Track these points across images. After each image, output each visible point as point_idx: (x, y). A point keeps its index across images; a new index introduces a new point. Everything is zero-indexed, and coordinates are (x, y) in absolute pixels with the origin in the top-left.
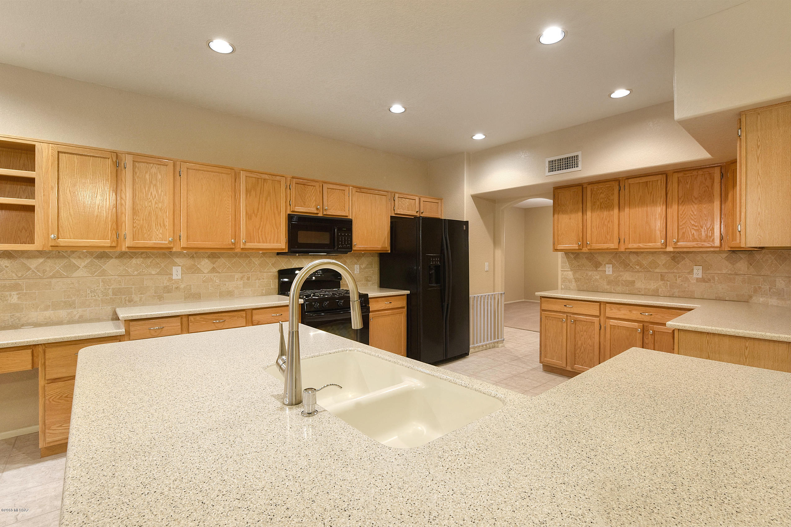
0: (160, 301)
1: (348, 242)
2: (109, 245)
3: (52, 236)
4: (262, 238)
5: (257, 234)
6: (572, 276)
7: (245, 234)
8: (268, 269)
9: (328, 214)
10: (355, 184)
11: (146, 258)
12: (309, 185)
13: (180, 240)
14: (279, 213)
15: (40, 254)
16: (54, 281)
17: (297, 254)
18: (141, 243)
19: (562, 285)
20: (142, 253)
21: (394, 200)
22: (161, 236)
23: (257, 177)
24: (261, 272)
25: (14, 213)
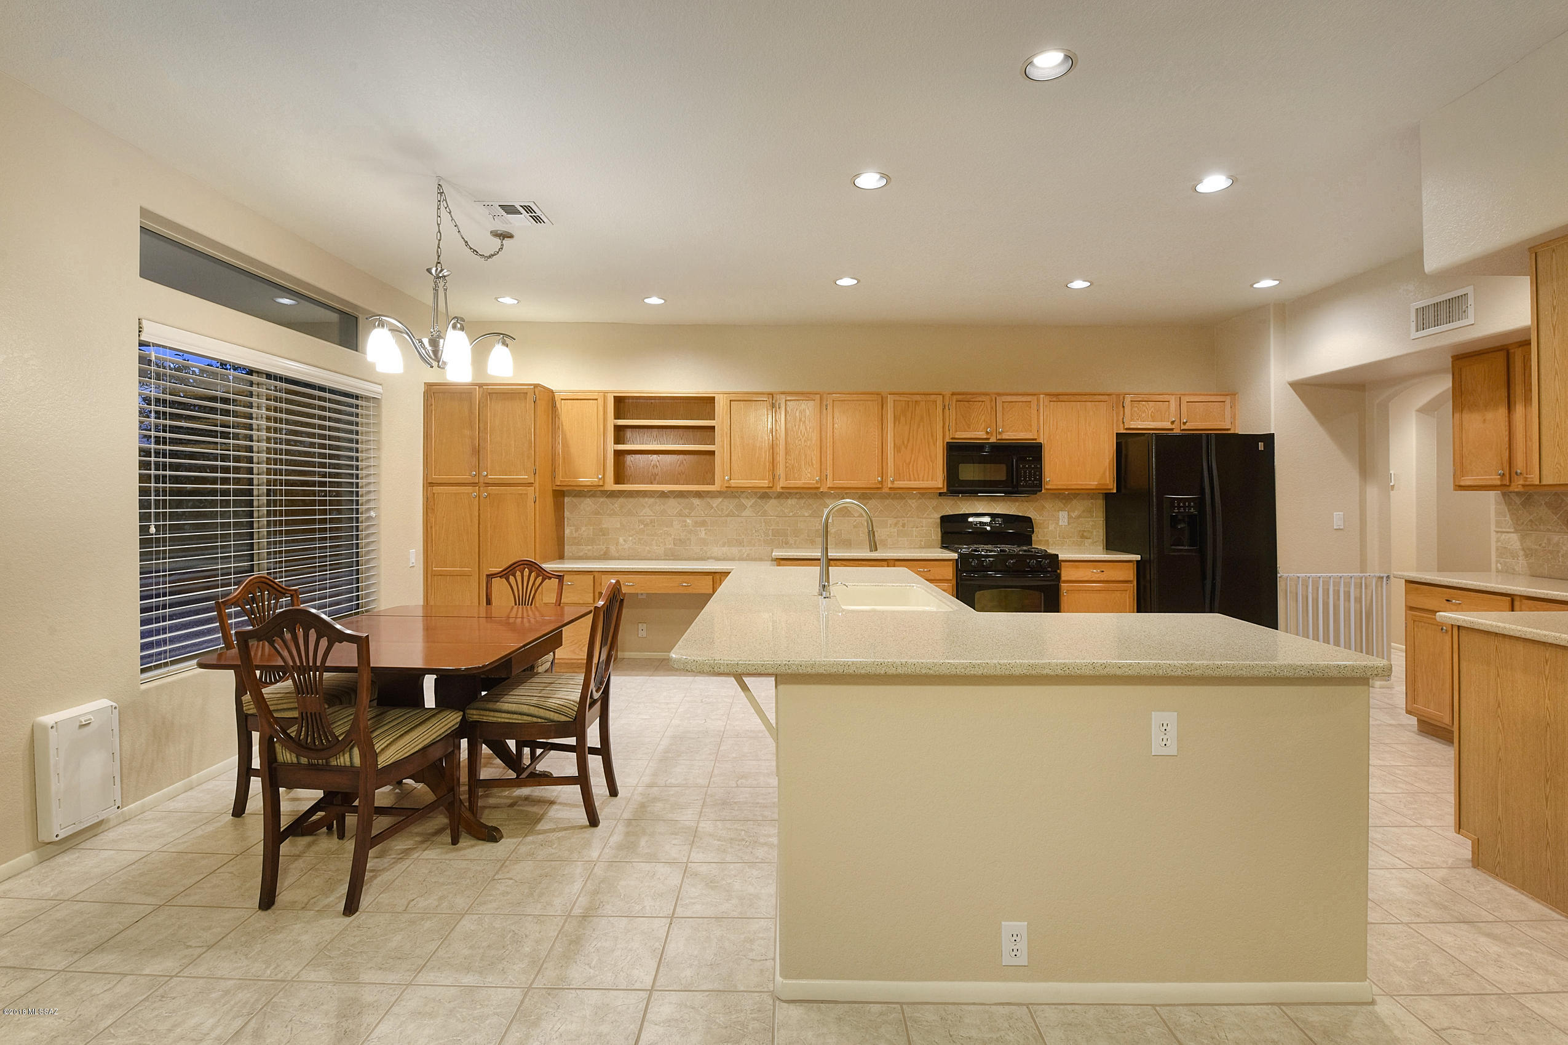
0: (812, 545)
1: (1035, 478)
2: (767, 485)
3: (727, 478)
4: (913, 475)
5: (908, 470)
6: (1518, 544)
7: (893, 471)
8: (928, 514)
9: (1003, 438)
10: (1048, 391)
11: (800, 498)
12: (975, 401)
13: (827, 479)
14: (935, 444)
15: (719, 494)
16: (729, 519)
17: (960, 495)
18: (792, 483)
19: (1497, 562)
20: (797, 493)
21: (1124, 407)
22: (809, 476)
23: (906, 399)
24: (918, 517)
25: (703, 457)
